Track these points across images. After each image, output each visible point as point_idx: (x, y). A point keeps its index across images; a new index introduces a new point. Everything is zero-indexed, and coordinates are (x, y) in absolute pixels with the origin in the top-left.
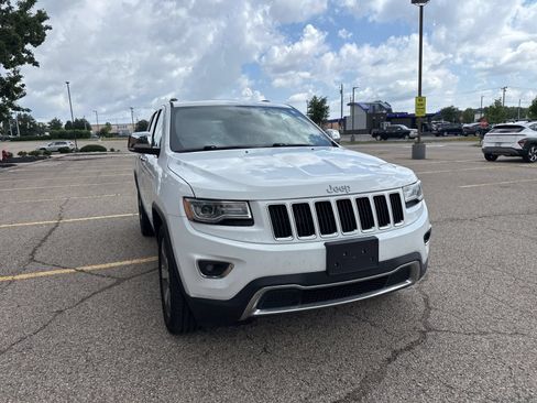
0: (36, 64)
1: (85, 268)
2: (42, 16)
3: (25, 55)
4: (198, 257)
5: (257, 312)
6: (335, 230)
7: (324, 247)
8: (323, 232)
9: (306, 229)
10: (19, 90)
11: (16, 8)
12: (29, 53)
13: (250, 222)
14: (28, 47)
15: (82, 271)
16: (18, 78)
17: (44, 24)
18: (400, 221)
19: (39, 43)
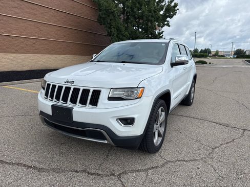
0: (169, 26)
2: (176, 5)
11: (167, 4)
12: (168, 22)
14: (168, 19)
17: (176, 8)
18: (94, 105)
19: (172, 17)
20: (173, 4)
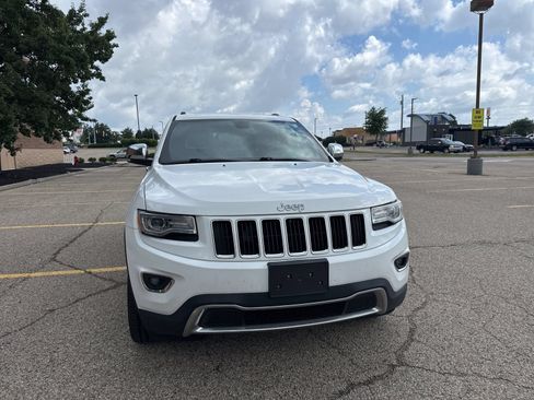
0: (103, 79)
1: (93, 271)
3: (93, 71)
4: (143, 270)
5: (200, 330)
6: (281, 251)
7: (266, 267)
8: (268, 251)
9: (249, 248)
10: (87, 102)
12: (97, 69)
13: (194, 238)
14: (97, 63)
15: (90, 273)
16: (88, 91)
17: (112, 42)
18: (361, 244)
19: (106, 60)
20: (103, 31)
